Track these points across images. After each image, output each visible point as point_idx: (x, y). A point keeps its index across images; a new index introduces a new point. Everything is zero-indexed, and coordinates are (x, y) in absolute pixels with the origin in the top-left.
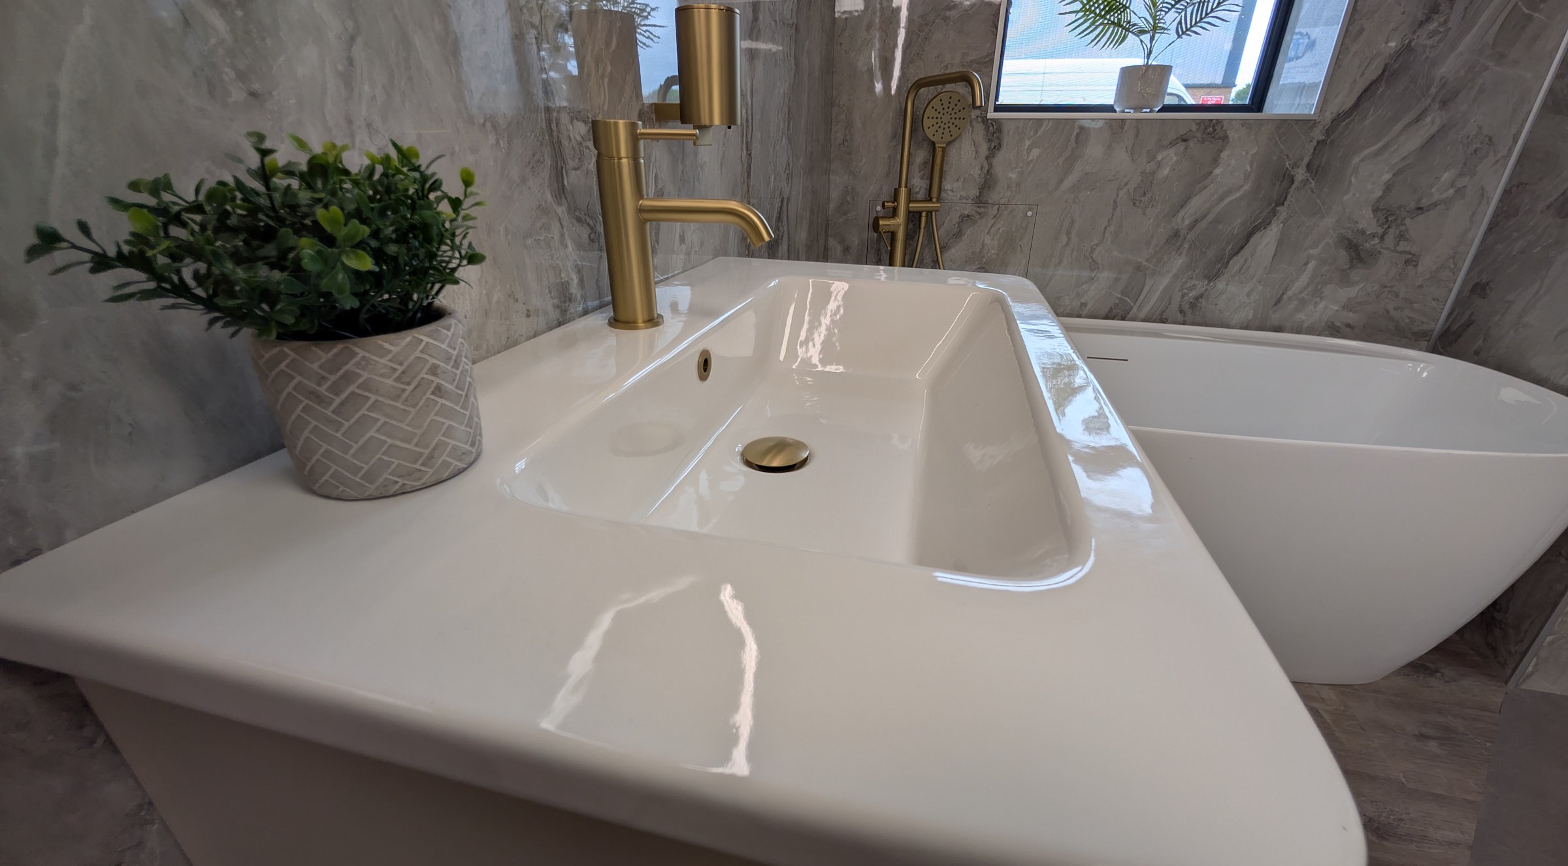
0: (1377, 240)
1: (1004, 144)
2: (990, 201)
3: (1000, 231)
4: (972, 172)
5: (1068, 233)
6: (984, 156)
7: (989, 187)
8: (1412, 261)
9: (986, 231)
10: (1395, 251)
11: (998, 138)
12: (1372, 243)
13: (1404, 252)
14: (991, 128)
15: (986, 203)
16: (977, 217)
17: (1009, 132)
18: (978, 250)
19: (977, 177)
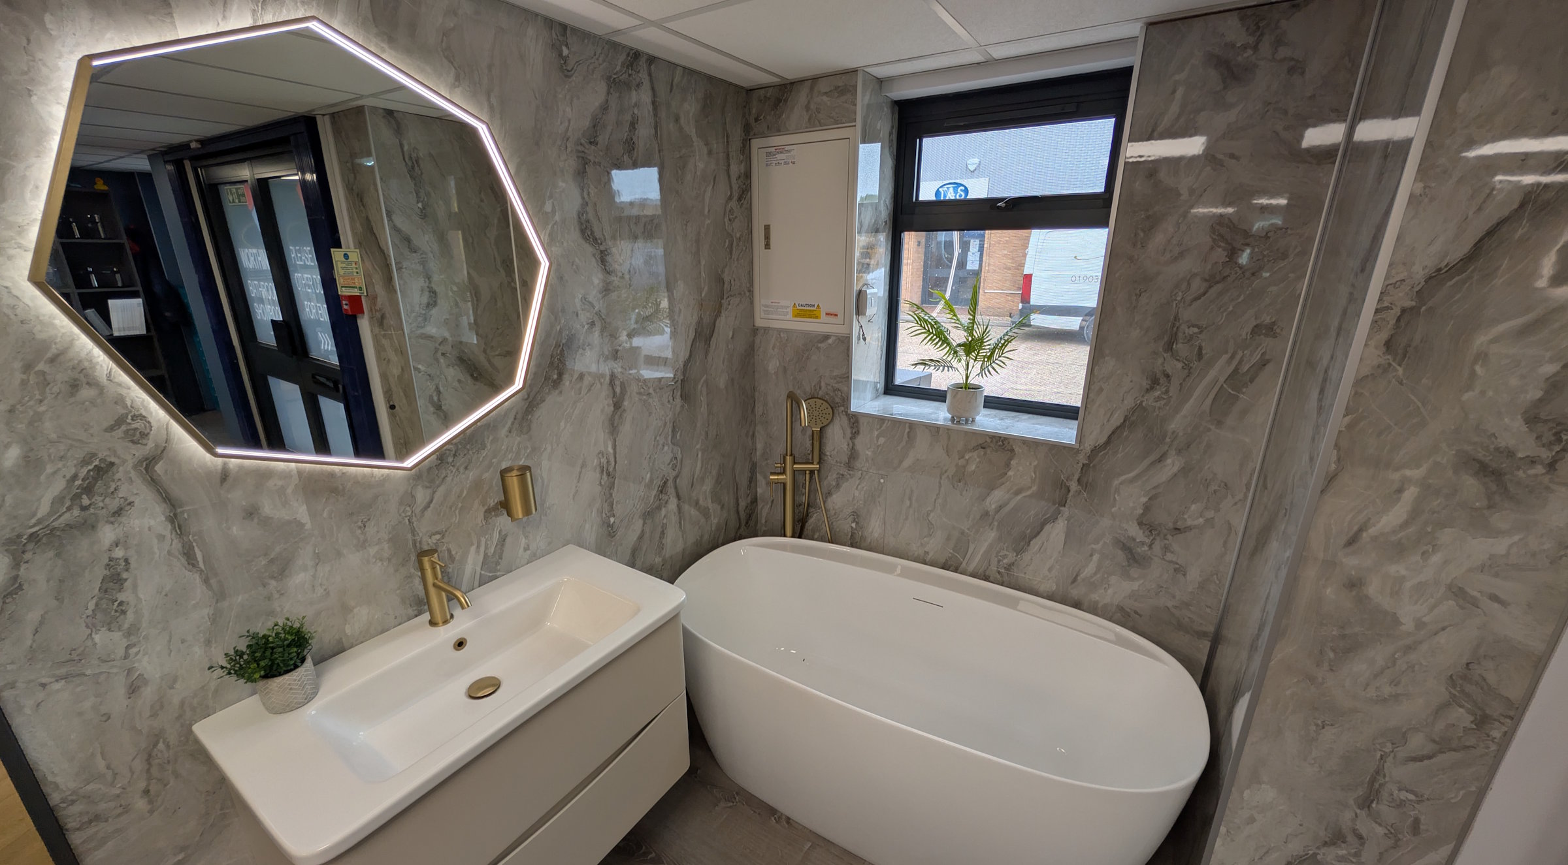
0: (1146, 548)
1: (861, 431)
2: (855, 467)
3: (865, 489)
4: (842, 446)
5: (910, 499)
6: (849, 438)
7: (854, 458)
8: (1180, 570)
9: (855, 487)
10: (1163, 559)
11: (857, 427)
12: (1143, 549)
13: (1171, 562)
14: (852, 420)
15: (853, 468)
16: (848, 476)
17: (863, 424)
18: (851, 499)
19: (845, 450)
